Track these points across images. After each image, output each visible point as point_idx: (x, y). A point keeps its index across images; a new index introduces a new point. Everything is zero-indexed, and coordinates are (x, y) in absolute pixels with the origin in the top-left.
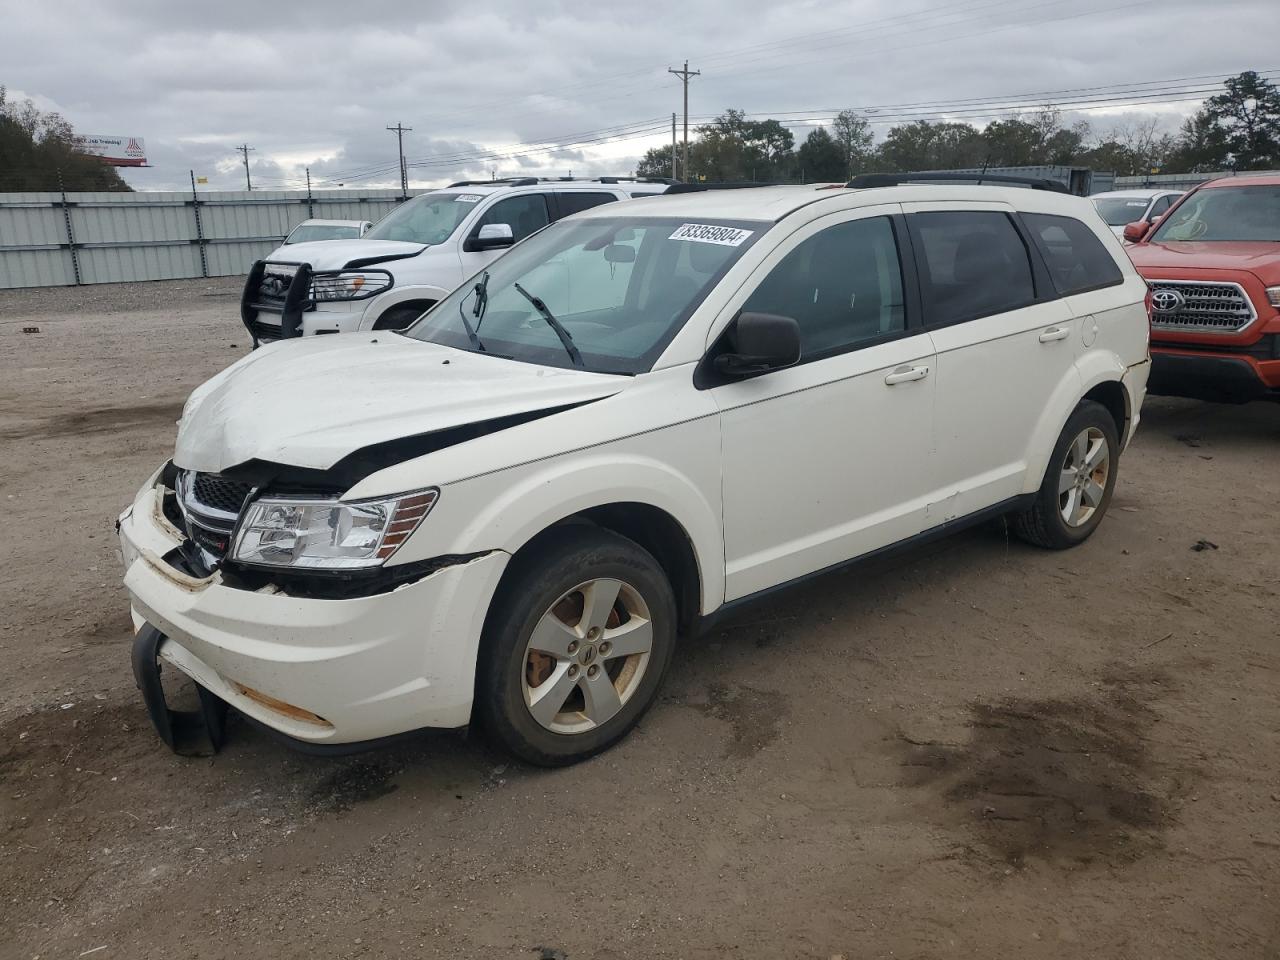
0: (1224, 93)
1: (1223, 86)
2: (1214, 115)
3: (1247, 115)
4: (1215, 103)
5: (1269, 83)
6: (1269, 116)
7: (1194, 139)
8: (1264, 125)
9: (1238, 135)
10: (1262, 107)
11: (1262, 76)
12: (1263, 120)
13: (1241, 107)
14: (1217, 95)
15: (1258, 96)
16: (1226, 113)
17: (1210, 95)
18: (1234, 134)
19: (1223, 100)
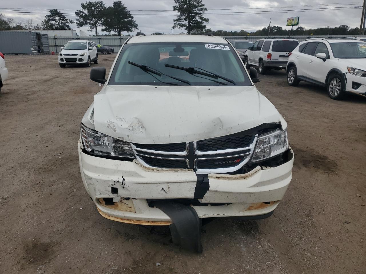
0: (50, 14)
1: (49, 12)
2: (49, 20)
3: (57, 21)
4: (48, 17)
5: (61, 13)
6: (63, 22)
7: (45, 26)
8: (62, 24)
9: (56, 26)
10: (61, 19)
11: (59, 11)
12: (62, 23)
13: (55, 18)
14: (48, 14)
15: (59, 16)
16: (52, 20)
17: (46, 14)
18: (55, 26)
19: (50, 16)
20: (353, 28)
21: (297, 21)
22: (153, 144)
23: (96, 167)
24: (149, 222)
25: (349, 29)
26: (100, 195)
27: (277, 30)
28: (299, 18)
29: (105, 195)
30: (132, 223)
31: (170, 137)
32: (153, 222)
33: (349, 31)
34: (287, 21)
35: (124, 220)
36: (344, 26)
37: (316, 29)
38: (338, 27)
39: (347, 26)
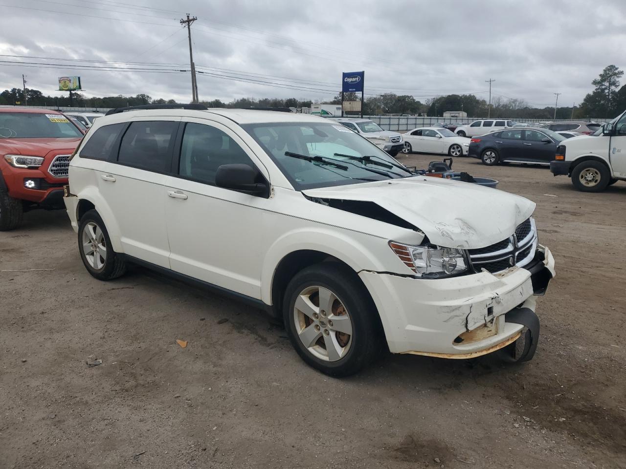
20: (157, 99)
21: (78, 84)
22: (491, 245)
23: (459, 290)
24: (509, 340)
25: (152, 100)
26: (475, 325)
27: (32, 95)
28: (79, 78)
29: (480, 322)
30: (498, 348)
31: (501, 232)
32: (512, 338)
33: (151, 103)
34: (58, 82)
35: (489, 349)
36: (143, 96)
37: (102, 97)
38: (134, 96)
39: (148, 97)
